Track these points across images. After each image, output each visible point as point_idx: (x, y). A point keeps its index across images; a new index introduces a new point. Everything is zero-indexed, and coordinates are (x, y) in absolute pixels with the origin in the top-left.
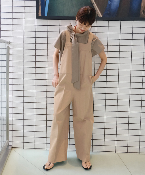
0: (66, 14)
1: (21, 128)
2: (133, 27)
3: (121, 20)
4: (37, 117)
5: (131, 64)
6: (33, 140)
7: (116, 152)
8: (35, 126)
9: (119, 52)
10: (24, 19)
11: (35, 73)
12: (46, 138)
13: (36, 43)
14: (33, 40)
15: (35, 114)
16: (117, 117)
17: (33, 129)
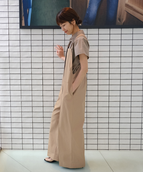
0: (48, 24)
1: (9, 131)
2: (110, 34)
3: (99, 28)
4: (24, 120)
5: (109, 68)
6: (20, 141)
7: (98, 150)
8: (22, 128)
9: (98, 57)
10: (9, 29)
11: (21, 79)
12: (33, 139)
13: (20, 52)
14: (18, 49)
15: (22, 117)
16: (98, 118)
17: (20, 131)
